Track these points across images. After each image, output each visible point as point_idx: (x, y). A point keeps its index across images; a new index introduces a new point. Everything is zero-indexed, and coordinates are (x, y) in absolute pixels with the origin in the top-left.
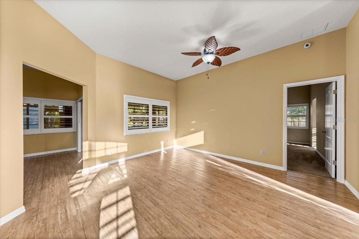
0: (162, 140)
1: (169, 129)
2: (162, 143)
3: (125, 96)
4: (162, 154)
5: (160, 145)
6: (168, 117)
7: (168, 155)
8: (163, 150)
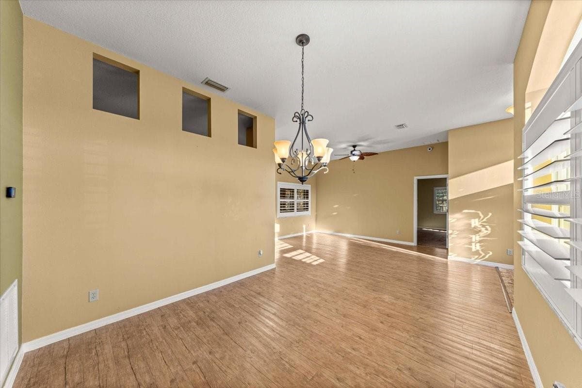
0: (305, 224)
1: (310, 213)
2: (304, 226)
3: (278, 182)
4: (304, 237)
5: (303, 228)
6: (309, 200)
7: (309, 238)
8: (304, 234)
